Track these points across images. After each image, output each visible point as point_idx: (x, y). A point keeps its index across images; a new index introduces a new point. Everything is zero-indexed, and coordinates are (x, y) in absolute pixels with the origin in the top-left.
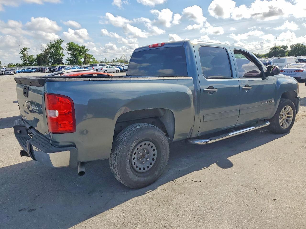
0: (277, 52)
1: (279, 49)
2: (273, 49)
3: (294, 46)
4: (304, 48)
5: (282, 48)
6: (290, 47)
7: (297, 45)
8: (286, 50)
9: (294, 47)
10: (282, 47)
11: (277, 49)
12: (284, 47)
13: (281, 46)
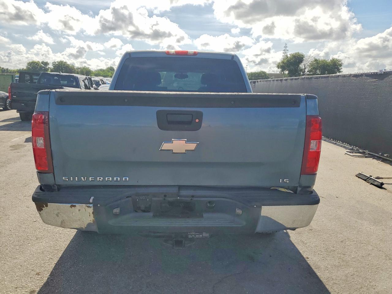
0: (37, 69)
1: (39, 65)
2: (31, 64)
3: (57, 63)
4: (68, 67)
5: (42, 65)
6: (52, 64)
7: (59, 62)
8: (47, 68)
9: (57, 65)
10: (43, 63)
11: (36, 65)
12: (44, 63)
13: (41, 62)
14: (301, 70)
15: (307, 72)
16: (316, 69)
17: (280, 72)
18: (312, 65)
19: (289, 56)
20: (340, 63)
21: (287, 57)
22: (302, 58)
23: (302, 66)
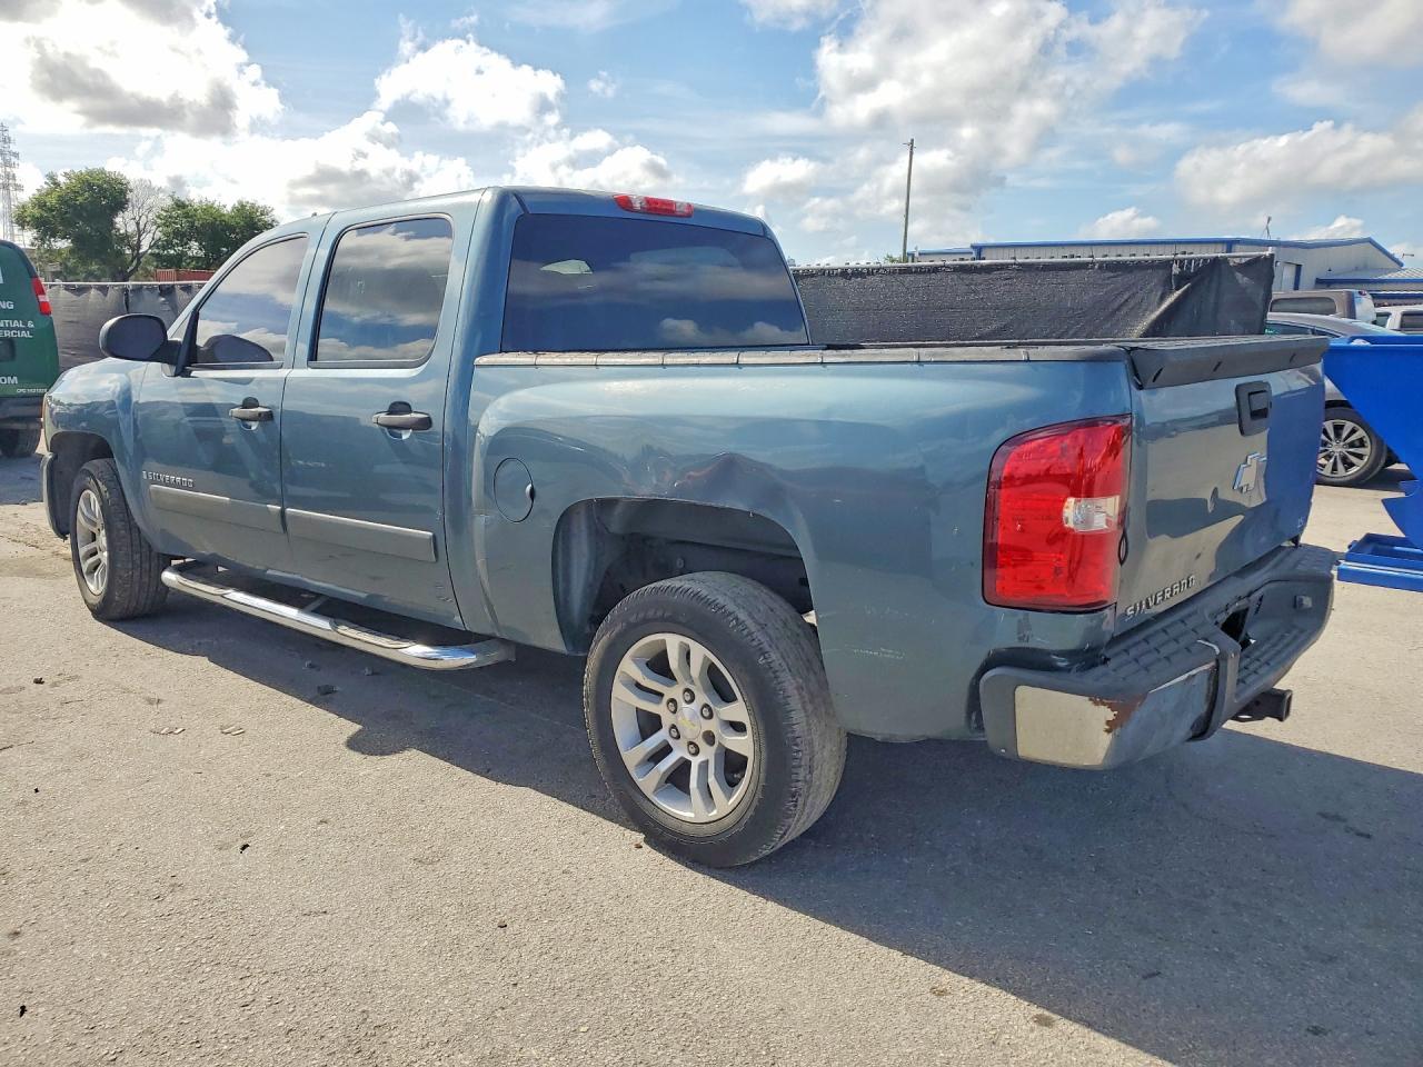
14: (125, 238)
15: (150, 247)
16: (183, 237)
17: (32, 244)
18: (167, 221)
19: (62, 180)
20: (267, 219)
21: (57, 184)
22: (123, 192)
23: (124, 222)
